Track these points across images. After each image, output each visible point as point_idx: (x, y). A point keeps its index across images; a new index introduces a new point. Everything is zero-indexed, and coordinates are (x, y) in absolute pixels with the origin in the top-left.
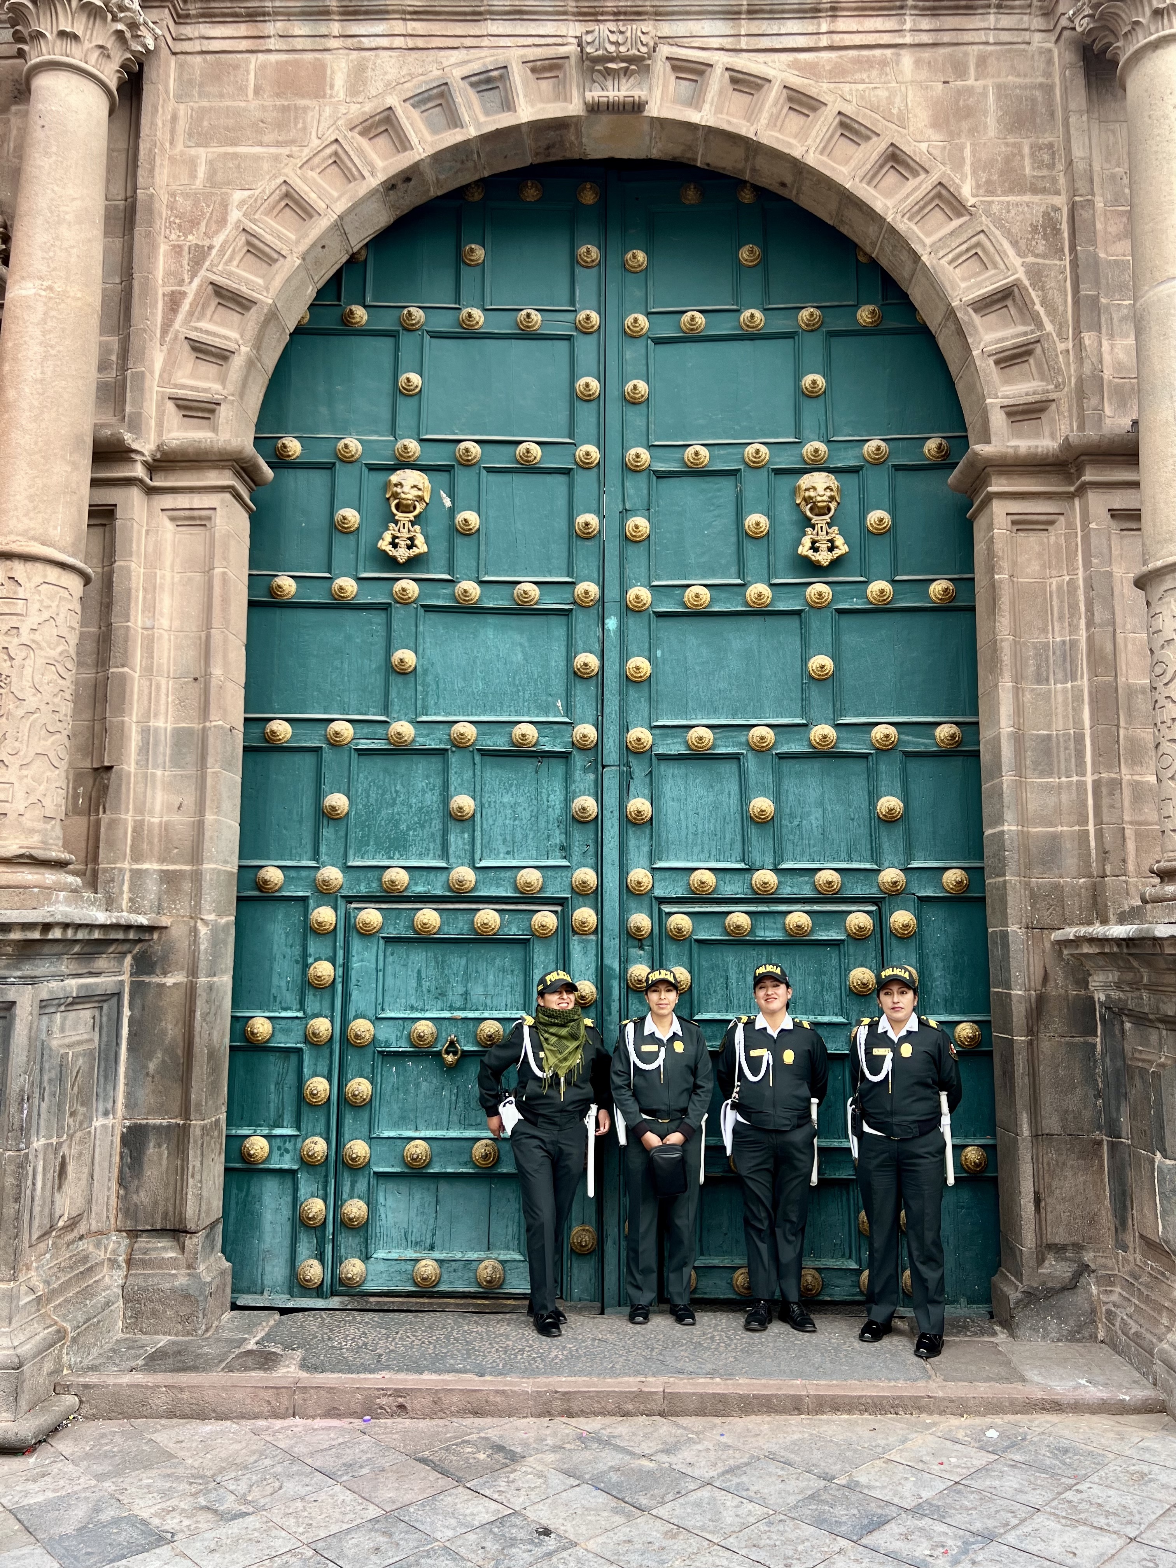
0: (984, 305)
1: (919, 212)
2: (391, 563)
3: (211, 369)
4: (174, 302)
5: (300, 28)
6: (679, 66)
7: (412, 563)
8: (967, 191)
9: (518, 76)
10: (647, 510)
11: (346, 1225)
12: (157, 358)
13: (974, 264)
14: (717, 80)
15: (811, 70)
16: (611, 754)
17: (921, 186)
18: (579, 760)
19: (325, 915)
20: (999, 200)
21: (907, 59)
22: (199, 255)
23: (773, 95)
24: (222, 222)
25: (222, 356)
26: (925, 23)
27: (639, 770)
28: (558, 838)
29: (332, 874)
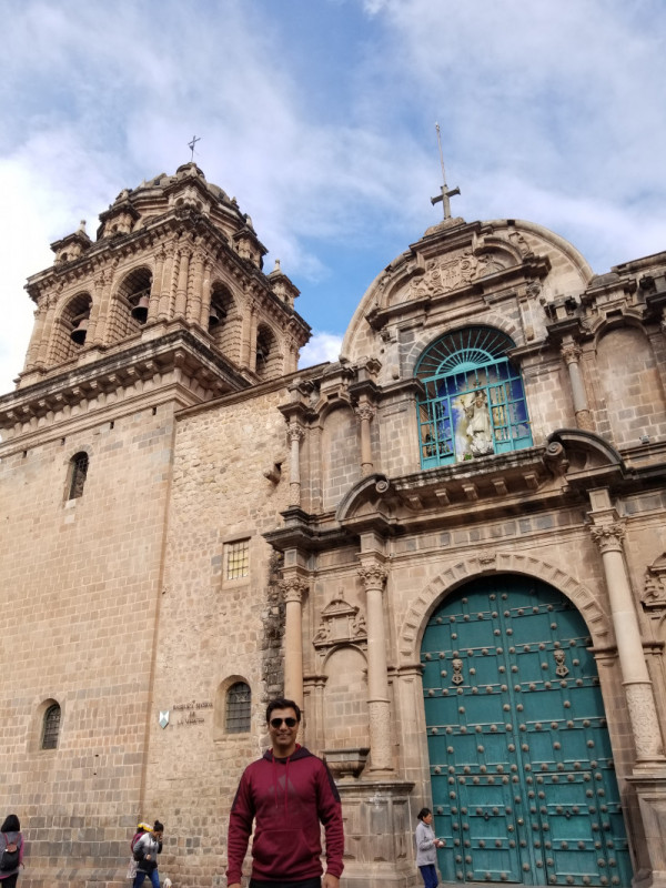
0: (587, 608)
1: (567, 585)
2: (455, 684)
3: (408, 643)
4: (399, 628)
5: (418, 560)
6: (504, 556)
7: (461, 683)
8: (578, 579)
9: (466, 564)
10: (517, 664)
11: (467, 862)
12: (398, 643)
13: (583, 597)
14: (512, 558)
15: (534, 553)
16: (516, 732)
17: (566, 579)
18: (509, 734)
19: (452, 779)
20: (586, 580)
21: (558, 547)
22: (403, 617)
23: (526, 560)
24: (406, 608)
25: (411, 640)
26: (560, 538)
27: (524, 736)
28: (506, 757)
29: (452, 768)
